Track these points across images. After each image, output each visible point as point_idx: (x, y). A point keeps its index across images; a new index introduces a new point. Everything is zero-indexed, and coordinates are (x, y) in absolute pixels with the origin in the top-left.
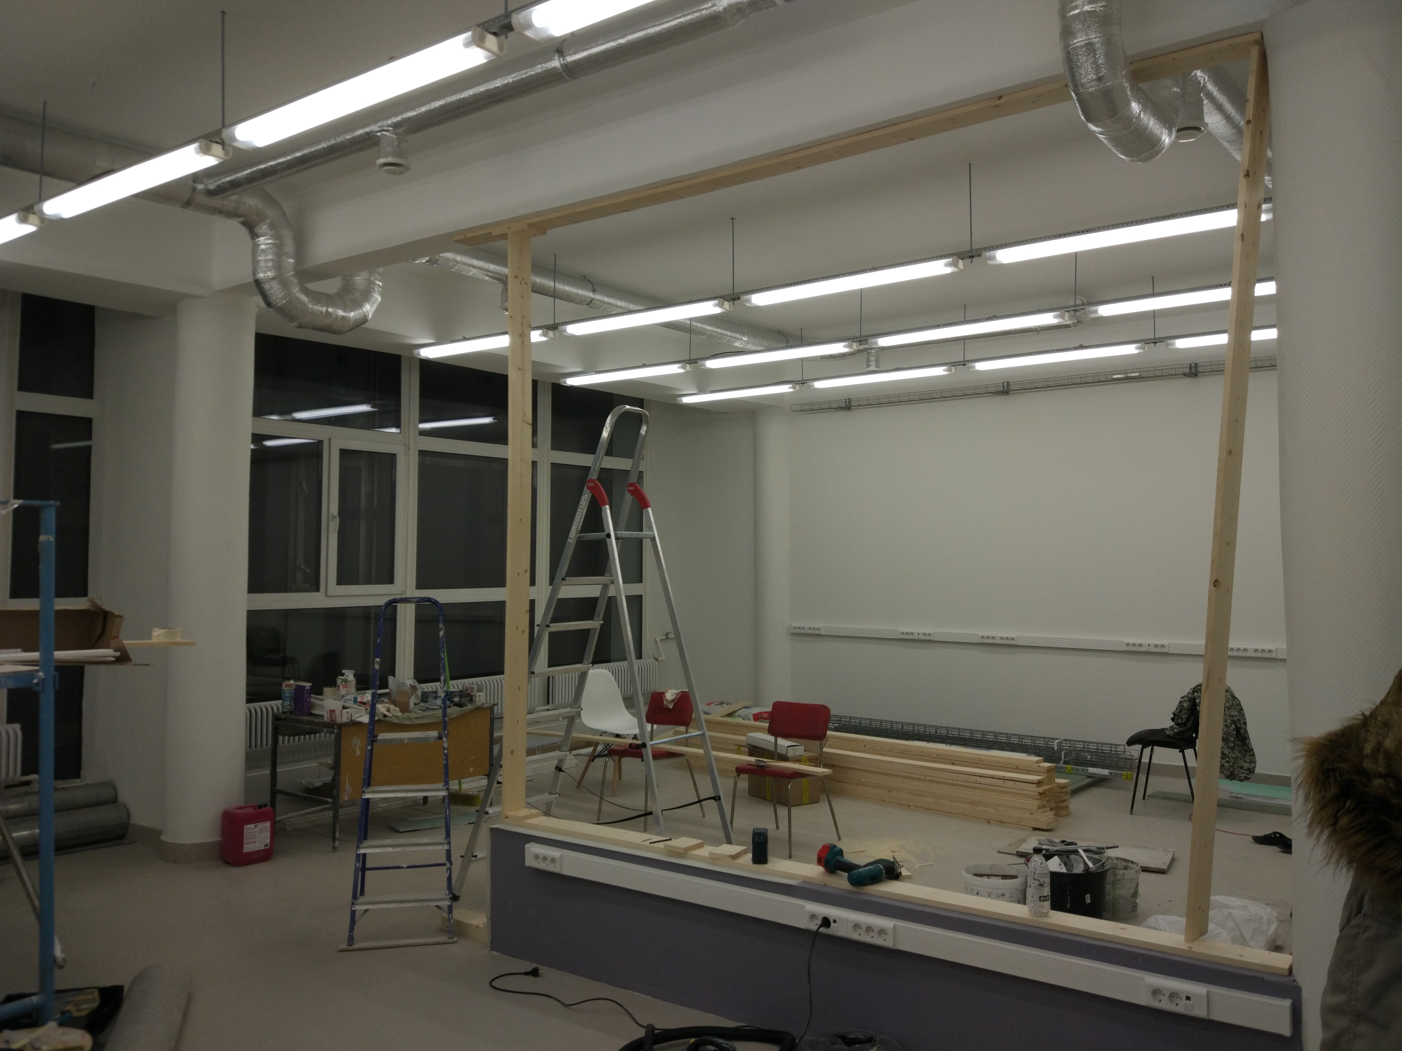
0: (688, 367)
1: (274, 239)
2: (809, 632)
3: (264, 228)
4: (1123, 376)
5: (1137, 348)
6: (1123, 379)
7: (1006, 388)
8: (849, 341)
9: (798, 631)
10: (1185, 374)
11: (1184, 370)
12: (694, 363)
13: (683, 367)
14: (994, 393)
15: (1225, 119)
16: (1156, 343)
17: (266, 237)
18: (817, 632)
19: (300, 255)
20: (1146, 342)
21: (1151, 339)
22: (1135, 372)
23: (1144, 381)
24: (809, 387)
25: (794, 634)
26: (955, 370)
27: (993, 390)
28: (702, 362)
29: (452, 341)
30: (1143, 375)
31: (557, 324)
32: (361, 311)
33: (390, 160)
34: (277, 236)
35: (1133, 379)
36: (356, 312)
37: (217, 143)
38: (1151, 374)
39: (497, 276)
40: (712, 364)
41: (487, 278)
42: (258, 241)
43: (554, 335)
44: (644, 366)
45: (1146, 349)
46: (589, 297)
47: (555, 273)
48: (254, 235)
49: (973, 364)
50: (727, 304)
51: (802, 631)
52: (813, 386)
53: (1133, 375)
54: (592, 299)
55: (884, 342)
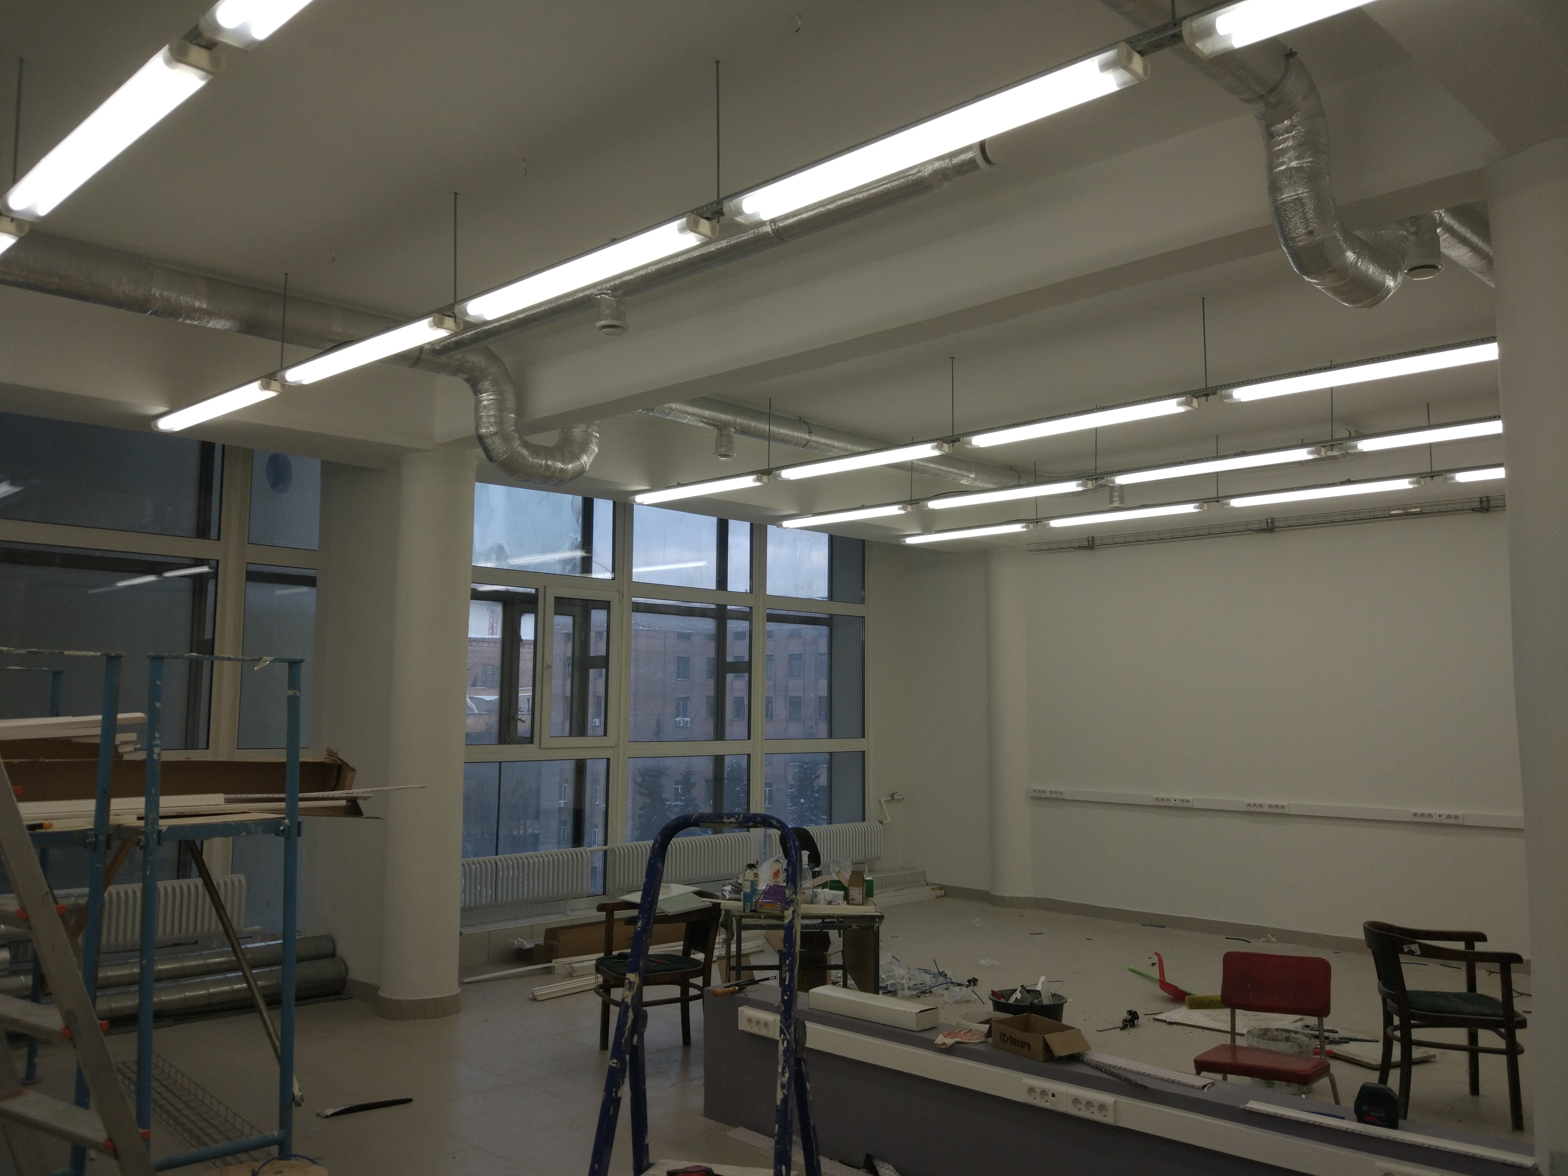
0: (909, 508)
1: (496, 395)
2: (1050, 796)
3: (487, 384)
4: (1401, 512)
5: (1411, 483)
6: (1404, 515)
7: (1270, 525)
8: (1083, 479)
9: (1038, 794)
10: (1473, 510)
11: (1472, 505)
12: (915, 503)
13: (904, 509)
14: (1256, 531)
15: (1471, 251)
16: (1433, 476)
17: (488, 394)
18: (1059, 796)
19: (520, 411)
20: (1421, 476)
21: (1427, 473)
22: (1416, 507)
23: (1427, 517)
24: (1045, 525)
25: (1034, 798)
26: (1208, 507)
27: (1256, 527)
28: (924, 503)
29: (667, 488)
30: (1425, 510)
31: (771, 468)
32: (579, 463)
33: (609, 322)
34: (499, 393)
35: (1414, 514)
36: (574, 464)
37: (450, 316)
38: (1435, 509)
39: (712, 422)
40: (935, 505)
41: (702, 424)
42: (480, 398)
43: (769, 480)
44: (863, 507)
45: (1423, 483)
46: (805, 439)
47: (770, 417)
48: (477, 391)
49: (1228, 501)
50: (946, 447)
51: (1043, 795)
52: (1049, 525)
53: (1413, 510)
54: (808, 441)
55: (1122, 480)
